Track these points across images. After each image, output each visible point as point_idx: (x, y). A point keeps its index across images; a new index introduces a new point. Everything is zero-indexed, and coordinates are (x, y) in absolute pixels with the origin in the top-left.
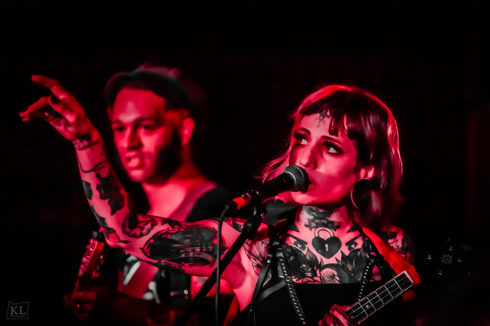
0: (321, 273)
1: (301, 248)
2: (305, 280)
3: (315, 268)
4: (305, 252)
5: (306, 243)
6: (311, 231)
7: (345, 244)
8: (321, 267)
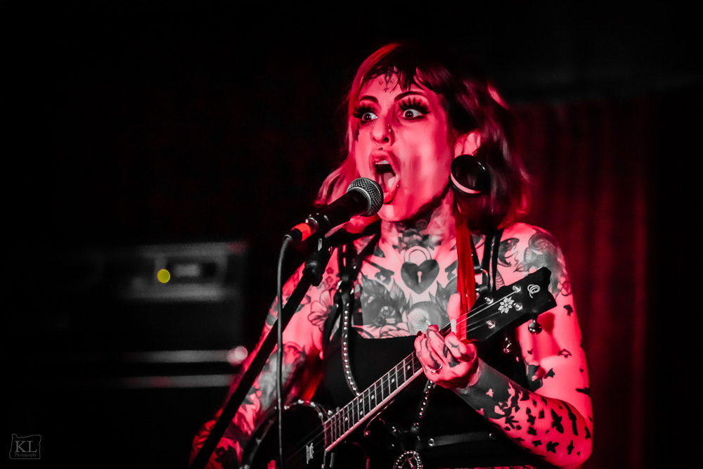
0: (409, 316)
1: (384, 281)
2: (385, 329)
3: (401, 310)
4: (389, 287)
5: (393, 273)
6: (400, 253)
7: (444, 270)
8: (408, 308)
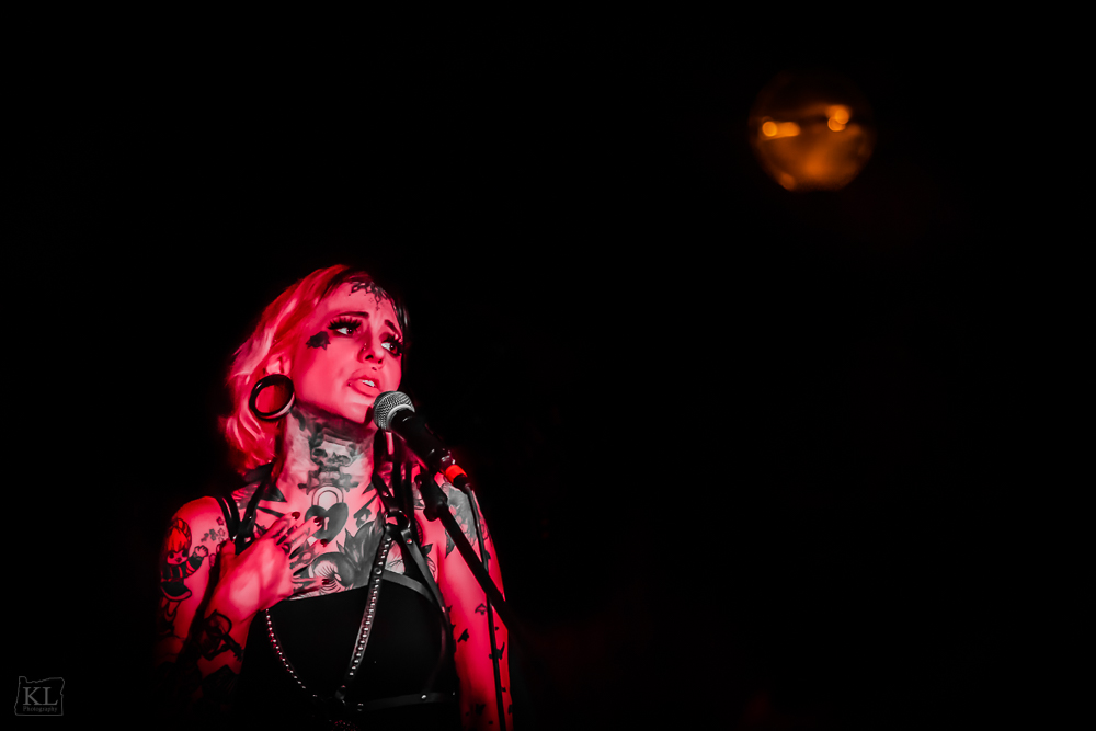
7: (352, 516)
8: (315, 560)
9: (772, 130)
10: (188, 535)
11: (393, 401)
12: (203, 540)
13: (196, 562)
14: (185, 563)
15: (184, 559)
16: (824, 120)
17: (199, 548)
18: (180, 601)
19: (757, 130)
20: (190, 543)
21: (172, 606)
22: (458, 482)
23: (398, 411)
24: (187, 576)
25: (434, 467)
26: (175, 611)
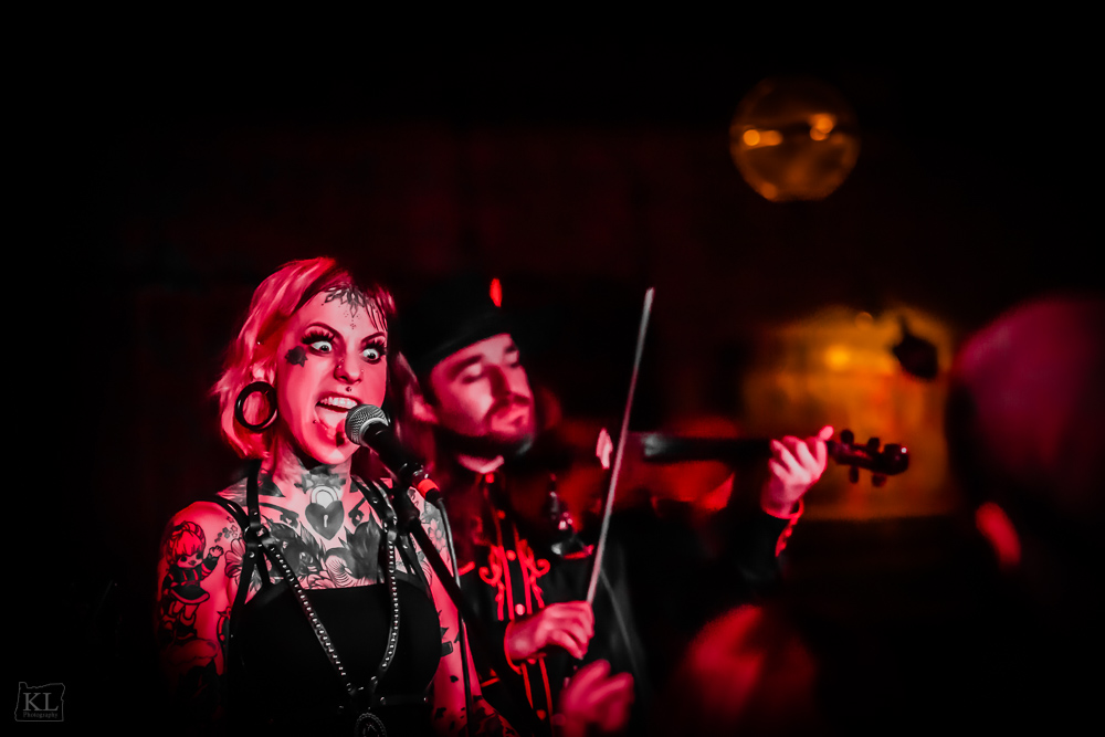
0: (327, 564)
1: (291, 524)
3: (317, 557)
4: (298, 531)
5: (298, 515)
6: (305, 493)
7: (348, 515)
9: (753, 139)
10: (202, 537)
11: (367, 413)
12: (216, 541)
13: (211, 563)
14: (199, 565)
15: (199, 562)
16: (806, 128)
17: (213, 549)
18: (198, 604)
19: (738, 139)
20: (204, 544)
21: (189, 610)
22: (430, 497)
23: (370, 425)
24: (203, 578)
25: (406, 481)
26: (194, 613)
